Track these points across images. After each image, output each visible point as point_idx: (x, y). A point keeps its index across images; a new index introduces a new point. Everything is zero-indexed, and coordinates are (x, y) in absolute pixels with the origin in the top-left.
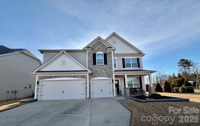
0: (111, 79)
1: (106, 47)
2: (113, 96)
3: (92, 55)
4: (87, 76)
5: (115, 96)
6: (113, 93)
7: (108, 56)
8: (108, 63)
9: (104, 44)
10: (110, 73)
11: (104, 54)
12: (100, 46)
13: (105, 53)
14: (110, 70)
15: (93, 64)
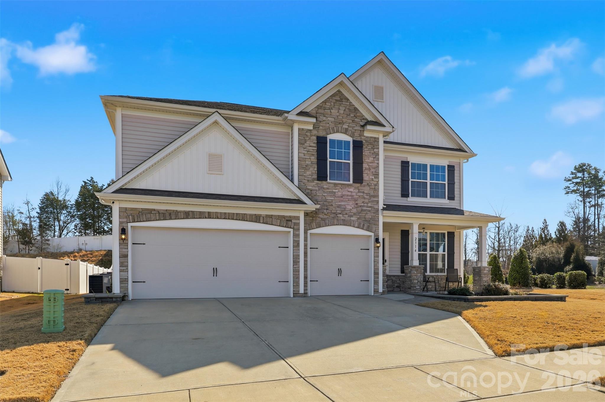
0: (372, 234)
1: (363, 118)
2: (376, 291)
3: (312, 143)
4: (298, 218)
5: (381, 290)
6: (376, 283)
7: (366, 152)
8: (366, 177)
9: (357, 105)
10: (369, 216)
11: (354, 141)
12: (342, 112)
13: (359, 139)
14: (369, 205)
15: (315, 176)
